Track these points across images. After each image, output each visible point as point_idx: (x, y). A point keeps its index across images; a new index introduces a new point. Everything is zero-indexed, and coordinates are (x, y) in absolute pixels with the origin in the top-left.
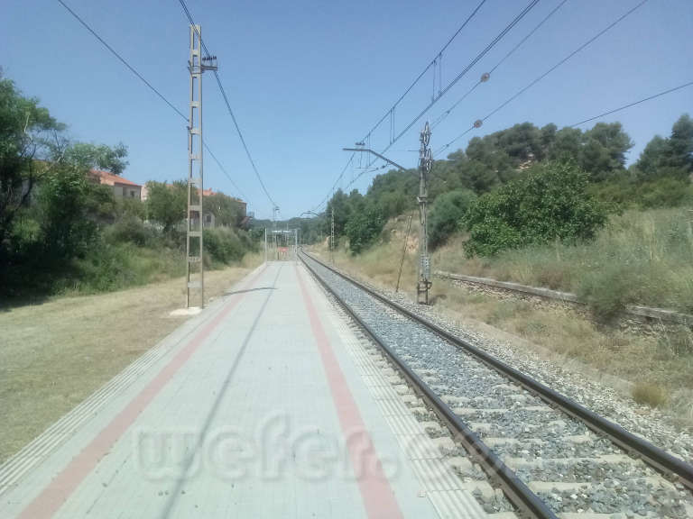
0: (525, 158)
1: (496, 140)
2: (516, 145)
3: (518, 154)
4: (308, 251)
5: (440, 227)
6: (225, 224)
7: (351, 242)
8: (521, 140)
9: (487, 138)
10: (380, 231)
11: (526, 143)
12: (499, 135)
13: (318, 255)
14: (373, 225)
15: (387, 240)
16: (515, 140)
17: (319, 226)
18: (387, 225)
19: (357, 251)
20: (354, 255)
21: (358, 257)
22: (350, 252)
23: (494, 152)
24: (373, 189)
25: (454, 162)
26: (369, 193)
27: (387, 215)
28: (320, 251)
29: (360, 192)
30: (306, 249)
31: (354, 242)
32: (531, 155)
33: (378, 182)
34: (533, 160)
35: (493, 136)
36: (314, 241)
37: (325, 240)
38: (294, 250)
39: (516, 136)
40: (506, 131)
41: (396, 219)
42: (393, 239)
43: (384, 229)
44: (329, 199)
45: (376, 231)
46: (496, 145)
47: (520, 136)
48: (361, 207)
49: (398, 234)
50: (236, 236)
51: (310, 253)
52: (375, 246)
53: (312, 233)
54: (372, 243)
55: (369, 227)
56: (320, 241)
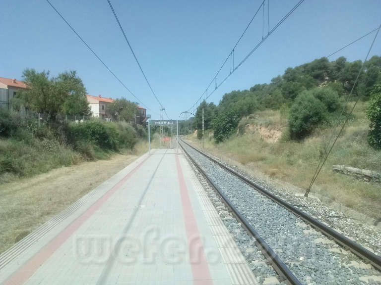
0: (323, 80)
1: (303, 70)
2: (317, 72)
3: (319, 78)
4: (184, 139)
5: (306, 119)
6: (127, 121)
7: (215, 134)
8: (320, 68)
9: (297, 68)
10: (236, 125)
11: (324, 70)
12: (305, 66)
13: (190, 141)
14: (231, 122)
15: (242, 132)
16: (316, 69)
17: (190, 124)
18: (240, 121)
19: (219, 140)
20: (217, 142)
21: (221, 144)
22: (214, 140)
23: (302, 77)
24: (223, 102)
25: (276, 84)
26: (220, 104)
27: (242, 113)
28: (192, 139)
29: (214, 104)
30: (183, 138)
31: (218, 133)
32: (327, 78)
33: (226, 97)
34: (328, 81)
35: (301, 67)
36: (187, 133)
37: (194, 132)
38: (176, 138)
39: (317, 66)
40: (310, 64)
41: (248, 117)
42: (247, 131)
43: (239, 124)
44: (198, 107)
45: (233, 126)
46: (303, 72)
47: (319, 66)
48: (216, 112)
49: (251, 127)
50: (133, 129)
51: (185, 141)
52: (233, 136)
53: (186, 128)
54: (230, 135)
55: (228, 123)
56: (190, 133)
